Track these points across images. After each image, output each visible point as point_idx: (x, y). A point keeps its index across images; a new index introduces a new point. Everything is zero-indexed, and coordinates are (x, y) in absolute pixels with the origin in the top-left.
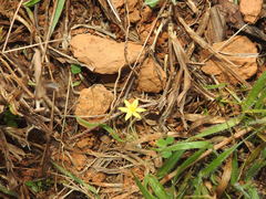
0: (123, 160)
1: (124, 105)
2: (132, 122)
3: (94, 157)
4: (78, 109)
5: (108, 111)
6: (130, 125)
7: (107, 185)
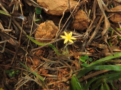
0: (59, 64)
1: (64, 35)
2: (67, 45)
3: (44, 61)
4: (36, 34)
5: (54, 37)
6: (66, 47)
7: (50, 75)
